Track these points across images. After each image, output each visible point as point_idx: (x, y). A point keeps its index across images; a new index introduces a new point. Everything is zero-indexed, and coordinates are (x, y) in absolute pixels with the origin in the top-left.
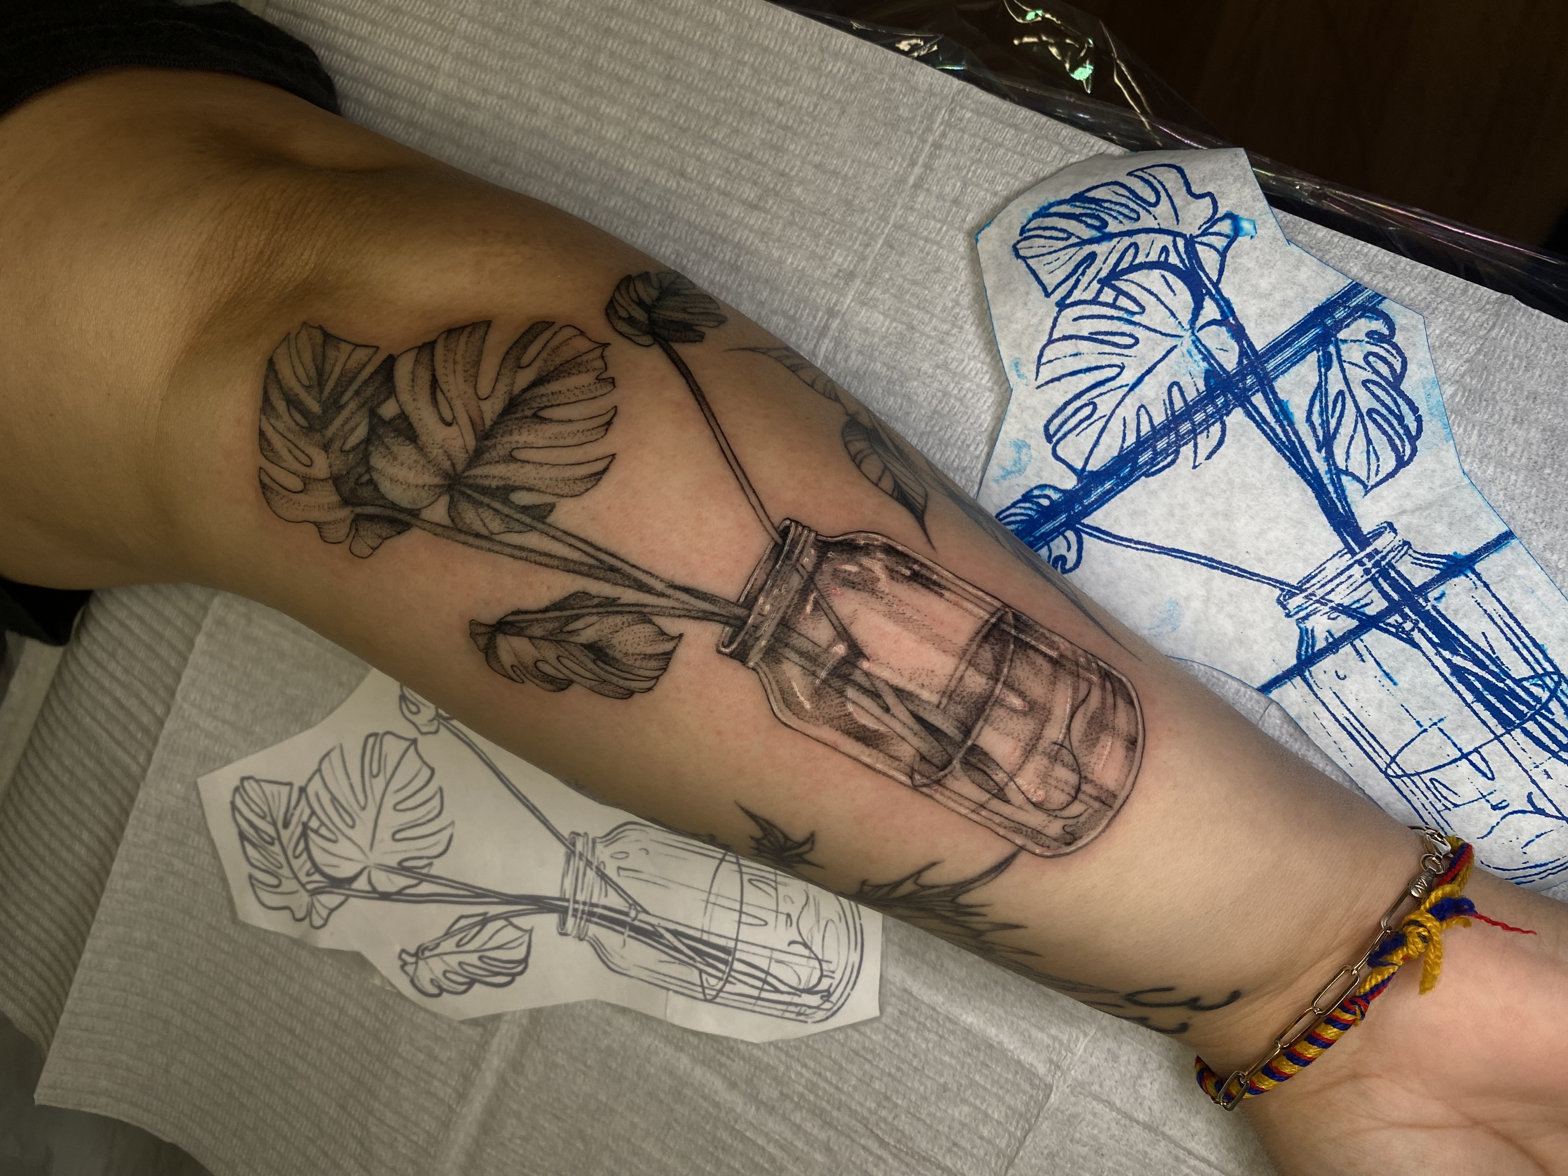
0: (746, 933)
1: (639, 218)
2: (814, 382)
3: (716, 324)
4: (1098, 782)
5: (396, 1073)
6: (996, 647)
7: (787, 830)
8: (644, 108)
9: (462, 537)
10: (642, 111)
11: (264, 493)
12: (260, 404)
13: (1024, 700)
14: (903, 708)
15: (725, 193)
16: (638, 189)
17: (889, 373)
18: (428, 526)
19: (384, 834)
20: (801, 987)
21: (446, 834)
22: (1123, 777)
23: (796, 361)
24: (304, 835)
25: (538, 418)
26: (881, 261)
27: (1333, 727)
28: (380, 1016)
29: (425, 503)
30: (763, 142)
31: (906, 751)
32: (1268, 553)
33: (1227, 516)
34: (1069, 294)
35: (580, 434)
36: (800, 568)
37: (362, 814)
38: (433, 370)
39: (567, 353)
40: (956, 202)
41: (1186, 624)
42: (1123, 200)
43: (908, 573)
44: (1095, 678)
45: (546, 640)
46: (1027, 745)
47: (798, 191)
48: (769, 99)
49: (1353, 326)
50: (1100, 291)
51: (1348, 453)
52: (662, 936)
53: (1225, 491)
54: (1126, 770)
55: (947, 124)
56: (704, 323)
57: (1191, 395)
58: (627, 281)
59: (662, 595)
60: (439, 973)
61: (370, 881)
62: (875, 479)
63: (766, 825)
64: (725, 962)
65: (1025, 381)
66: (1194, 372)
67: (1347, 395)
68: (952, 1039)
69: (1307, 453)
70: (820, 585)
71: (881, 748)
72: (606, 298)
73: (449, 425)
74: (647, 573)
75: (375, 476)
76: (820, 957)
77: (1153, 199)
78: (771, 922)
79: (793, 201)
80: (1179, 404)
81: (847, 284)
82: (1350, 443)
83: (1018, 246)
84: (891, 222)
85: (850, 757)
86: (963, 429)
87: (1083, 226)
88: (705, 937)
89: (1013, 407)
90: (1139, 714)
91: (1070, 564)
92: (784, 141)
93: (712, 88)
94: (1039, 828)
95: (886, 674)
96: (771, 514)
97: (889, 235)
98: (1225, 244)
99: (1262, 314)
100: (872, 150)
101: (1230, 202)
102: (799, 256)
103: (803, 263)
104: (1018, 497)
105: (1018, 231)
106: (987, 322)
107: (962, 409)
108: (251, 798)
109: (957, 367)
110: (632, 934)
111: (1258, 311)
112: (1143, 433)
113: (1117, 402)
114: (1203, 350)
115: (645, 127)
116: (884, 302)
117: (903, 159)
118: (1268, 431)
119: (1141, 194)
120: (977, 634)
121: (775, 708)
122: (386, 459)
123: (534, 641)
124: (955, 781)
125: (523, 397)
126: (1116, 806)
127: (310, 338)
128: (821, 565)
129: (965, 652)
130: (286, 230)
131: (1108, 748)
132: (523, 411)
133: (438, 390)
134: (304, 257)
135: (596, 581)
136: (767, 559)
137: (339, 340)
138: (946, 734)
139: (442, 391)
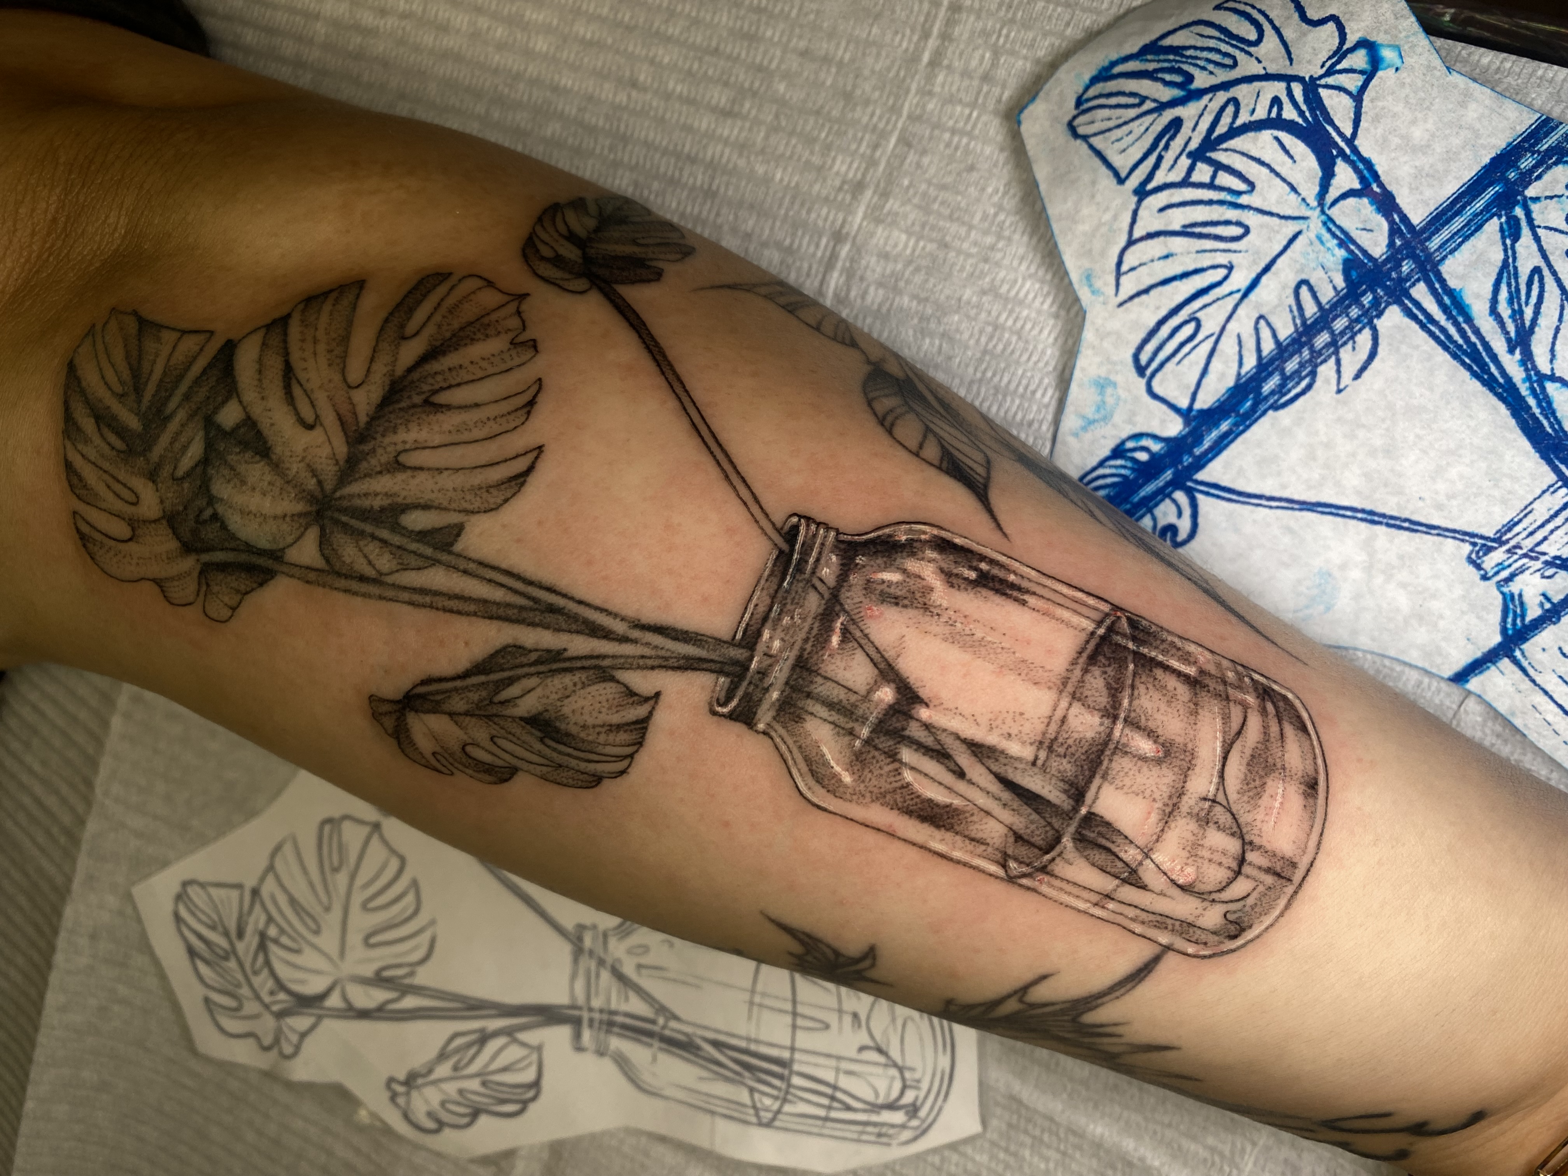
0: (804, 1040)
1: (584, 145)
2: (820, 324)
3: (679, 256)
4: (1269, 847)
6: (1109, 670)
7: (836, 944)
9: (343, 583)
11: (84, 546)
12: (62, 425)
13: (1155, 742)
14: (981, 769)
15: (690, 101)
16: (579, 109)
17: (921, 308)
18: (296, 571)
19: (355, 939)
20: (880, 1101)
21: (425, 938)
22: (1303, 836)
23: (793, 299)
24: (262, 946)
25: (431, 406)
26: (897, 164)
27: (1562, 723)
28: (374, 1157)
29: (290, 540)
30: (732, 31)
31: (994, 831)
32: (1450, 497)
33: (1389, 452)
34: (1150, 177)
35: (491, 423)
36: (818, 584)
37: (328, 917)
38: (286, 354)
39: (469, 312)
40: (986, 78)
41: (1344, 602)
42: (1212, 43)
43: (973, 575)
44: (1251, 699)
45: (472, 715)
46: (1166, 805)
47: (782, 88)
49: (1547, 177)
50: (1191, 169)
51: (1552, 351)
52: (699, 1048)
53: (1383, 420)
54: (1306, 826)
56: (662, 257)
57: (1327, 295)
58: (553, 210)
59: (624, 639)
60: (435, 1104)
61: (345, 998)
62: (914, 448)
63: (806, 939)
64: (781, 1077)
65: (1101, 299)
66: (1328, 265)
67: (1546, 272)
68: (1078, 1155)
69: (1494, 358)
70: (848, 605)
71: (957, 828)
72: (523, 234)
73: (310, 427)
74: (602, 610)
75: (220, 509)
76: (899, 1061)
77: (1253, 36)
78: (834, 1024)
79: (775, 101)
80: (1310, 309)
81: (854, 197)
82: (1555, 337)
83: (1076, 123)
84: (905, 112)
85: (914, 844)
86: (1025, 371)
87: (1159, 86)
88: (753, 1047)
89: (1088, 335)
90: (1315, 743)
91: (1182, 535)
92: (758, 28)
94: (1190, 919)
95: (954, 724)
96: (769, 510)
97: (904, 130)
98: (1360, 83)
99: (1419, 174)
100: (872, 25)
101: (1363, 24)
102: (790, 169)
103: (796, 178)
104: (1106, 452)
105: (1072, 103)
106: (1042, 229)
107: (1021, 344)
108: (196, 906)
109: (1009, 291)
110: (663, 1046)
111: (1413, 171)
112: (1265, 353)
113: (1227, 315)
114: (1338, 233)
115: (582, 31)
116: (905, 216)
117: (913, 31)
118: (1437, 332)
119: (1235, 32)
120: (1080, 653)
121: (801, 785)
122: (232, 484)
123: (456, 718)
124: (1066, 866)
125: (409, 378)
126: (1297, 878)
127: (121, 329)
128: (847, 576)
129: (1065, 682)
130: (83, 186)
131: (1279, 799)
132: (410, 397)
133: (294, 382)
134: (111, 220)
135: (530, 629)
136: (770, 575)
137: (160, 327)
138: (1049, 801)
139: (299, 382)
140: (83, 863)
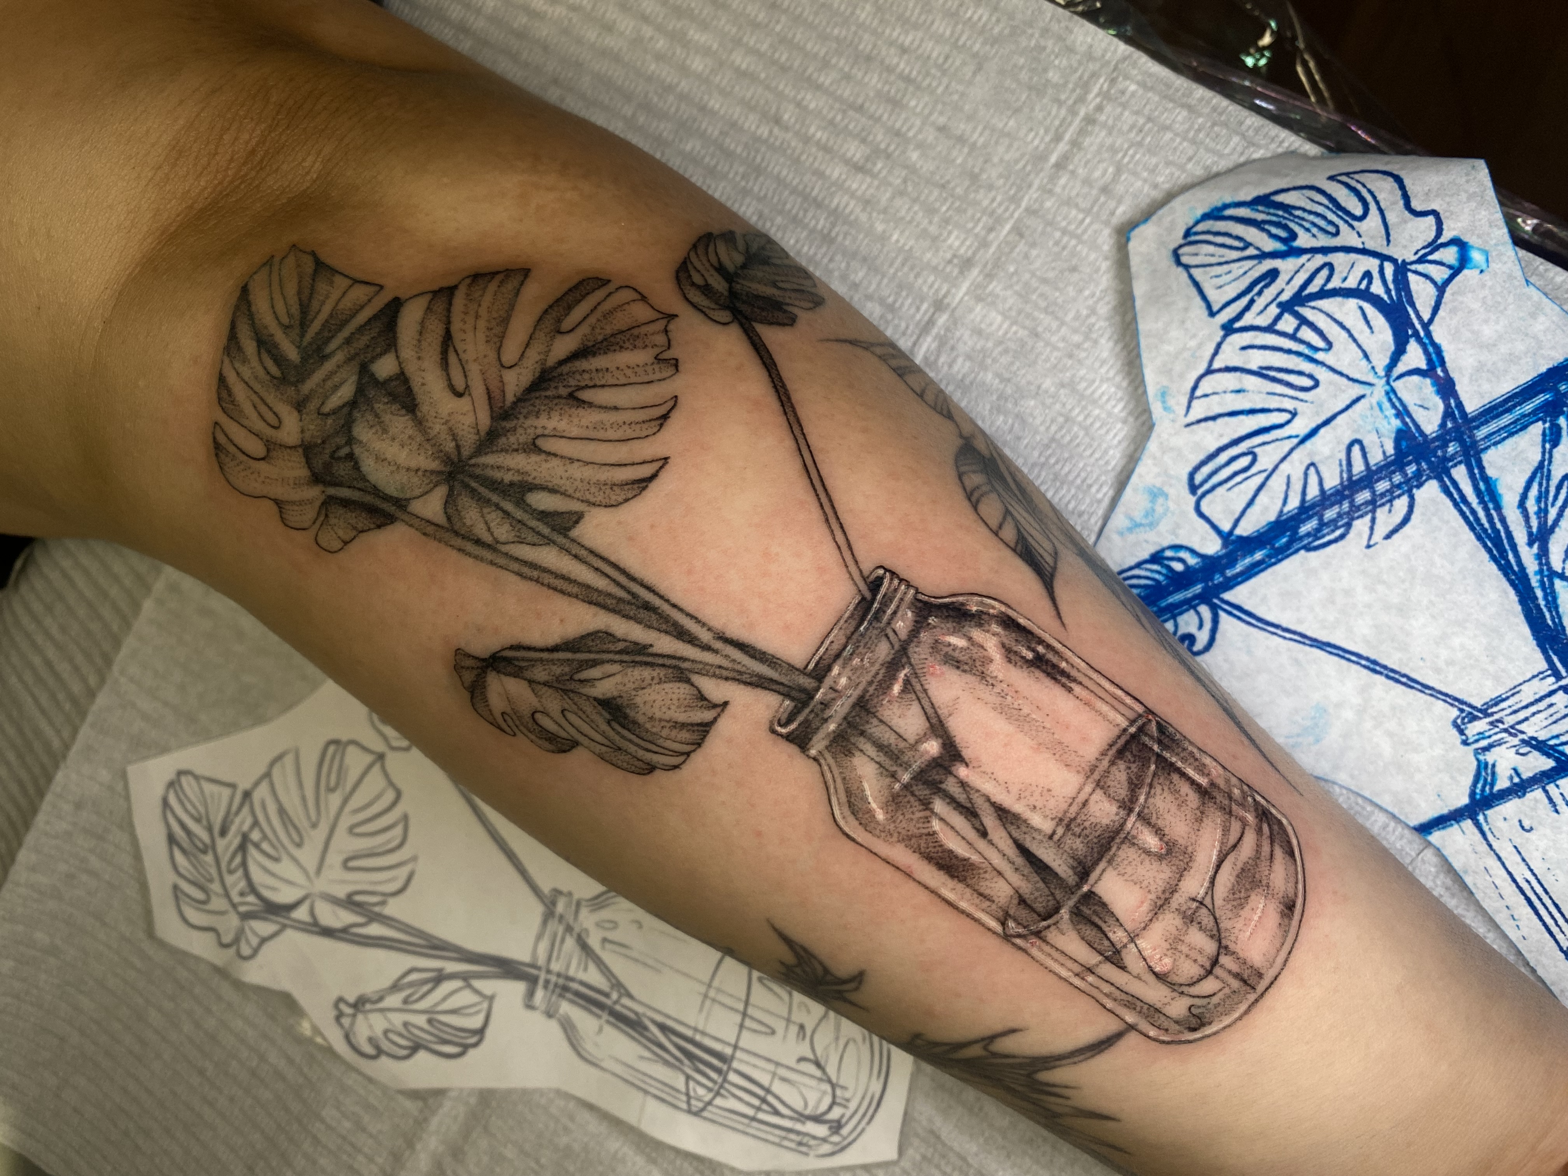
0: (747, 1040)
1: (719, 168)
2: (923, 391)
3: (811, 305)
4: (1241, 955)
5: (316, 1141)
6: (1133, 766)
7: (829, 963)
8: (741, 39)
9: (458, 542)
10: (738, 42)
11: (217, 455)
12: (224, 342)
13: (1161, 839)
14: (1004, 834)
15: (826, 149)
16: (721, 133)
17: (1001, 386)
18: (416, 522)
19: (334, 859)
20: (808, 1112)
21: (404, 872)
22: (1273, 951)
23: (903, 363)
24: (242, 848)
25: (574, 400)
26: (1007, 250)
27: (1509, 889)
28: (306, 1070)
29: (417, 492)
30: (879, 93)
31: (1001, 891)
32: (1449, 663)
33: (1402, 611)
34: (1239, 316)
35: (626, 427)
36: (891, 634)
37: (313, 833)
38: (448, 323)
39: (621, 321)
40: (1105, 190)
41: (1333, 736)
42: (1320, 209)
43: (1030, 655)
44: (1250, 818)
45: (550, 687)
46: (1159, 898)
47: (914, 156)
48: (891, 44)
50: (1278, 318)
52: (646, 1028)
53: (1403, 581)
54: (1277, 942)
55: (1106, 96)
56: (797, 303)
57: (1376, 458)
58: (707, 239)
59: (707, 648)
60: (378, 1031)
61: (312, 913)
62: (994, 526)
63: (802, 953)
64: (718, 1071)
65: (1171, 416)
66: (1383, 430)
69: (1514, 547)
70: (914, 659)
71: (969, 881)
72: (678, 256)
73: (460, 395)
74: (692, 617)
75: (357, 450)
76: (834, 1080)
77: (1358, 212)
78: (780, 1031)
79: (906, 167)
80: (1358, 467)
81: (961, 272)
83: (1181, 251)
84: (1024, 205)
85: (927, 888)
86: (1085, 465)
87: (1264, 236)
88: (698, 1038)
89: (1152, 446)
90: (1299, 869)
91: (1199, 646)
92: (904, 96)
93: (824, 23)
94: (1158, 1005)
95: (988, 787)
96: (860, 558)
97: (1019, 220)
98: (1446, 276)
99: (1480, 368)
100: (1010, 118)
101: (1459, 225)
102: (907, 233)
103: (911, 243)
104: (1146, 555)
105: (1181, 233)
106: (1128, 338)
107: (1087, 440)
108: (186, 795)
109: (1086, 389)
110: (612, 1019)
111: (1476, 364)
112: (1309, 497)
113: (1282, 455)
114: (1397, 404)
115: (738, 61)
116: (1005, 300)
117: (1047, 131)
118: (1468, 513)
119: (1343, 204)
120: (1111, 746)
121: (837, 813)
122: (374, 430)
123: (534, 686)
124: (1059, 934)
125: (559, 370)
126: (1260, 988)
127: (299, 266)
128: (919, 632)
129: (1093, 769)
130: (288, 127)
131: (1259, 912)
132: (556, 388)
133: (451, 349)
134: (306, 164)
135: (624, 620)
136: (849, 618)
137: (334, 271)
138: (1056, 874)
139: (456, 351)
140: (85, 731)
